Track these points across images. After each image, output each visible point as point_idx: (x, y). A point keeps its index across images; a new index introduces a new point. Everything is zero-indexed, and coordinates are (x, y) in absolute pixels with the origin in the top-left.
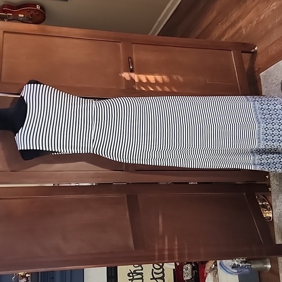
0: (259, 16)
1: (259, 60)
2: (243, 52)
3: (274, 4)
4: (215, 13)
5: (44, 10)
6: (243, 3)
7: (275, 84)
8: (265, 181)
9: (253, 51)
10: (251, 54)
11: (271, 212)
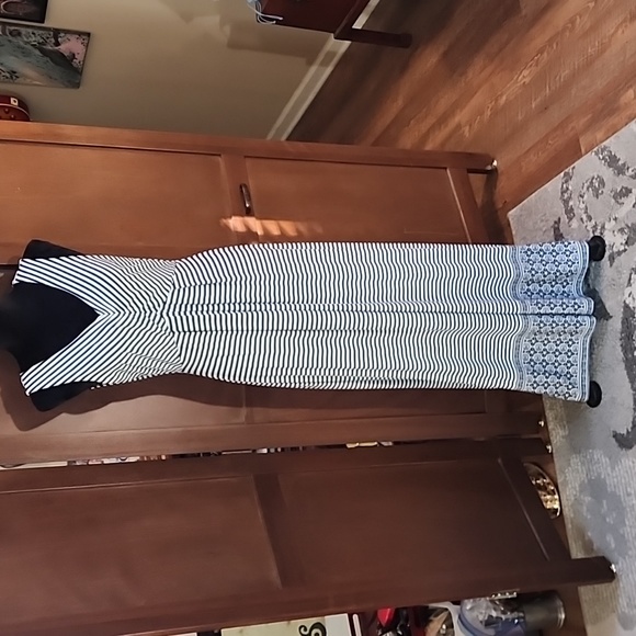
0: (496, 100)
1: (504, 186)
2: (470, 171)
3: (525, 73)
4: (400, 102)
5: (26, 109)
6: (461, 76)
7: (541, 229)
8: (538, 433)
9: (489, 168)
10: (485, 175)
11: (556, 497)
